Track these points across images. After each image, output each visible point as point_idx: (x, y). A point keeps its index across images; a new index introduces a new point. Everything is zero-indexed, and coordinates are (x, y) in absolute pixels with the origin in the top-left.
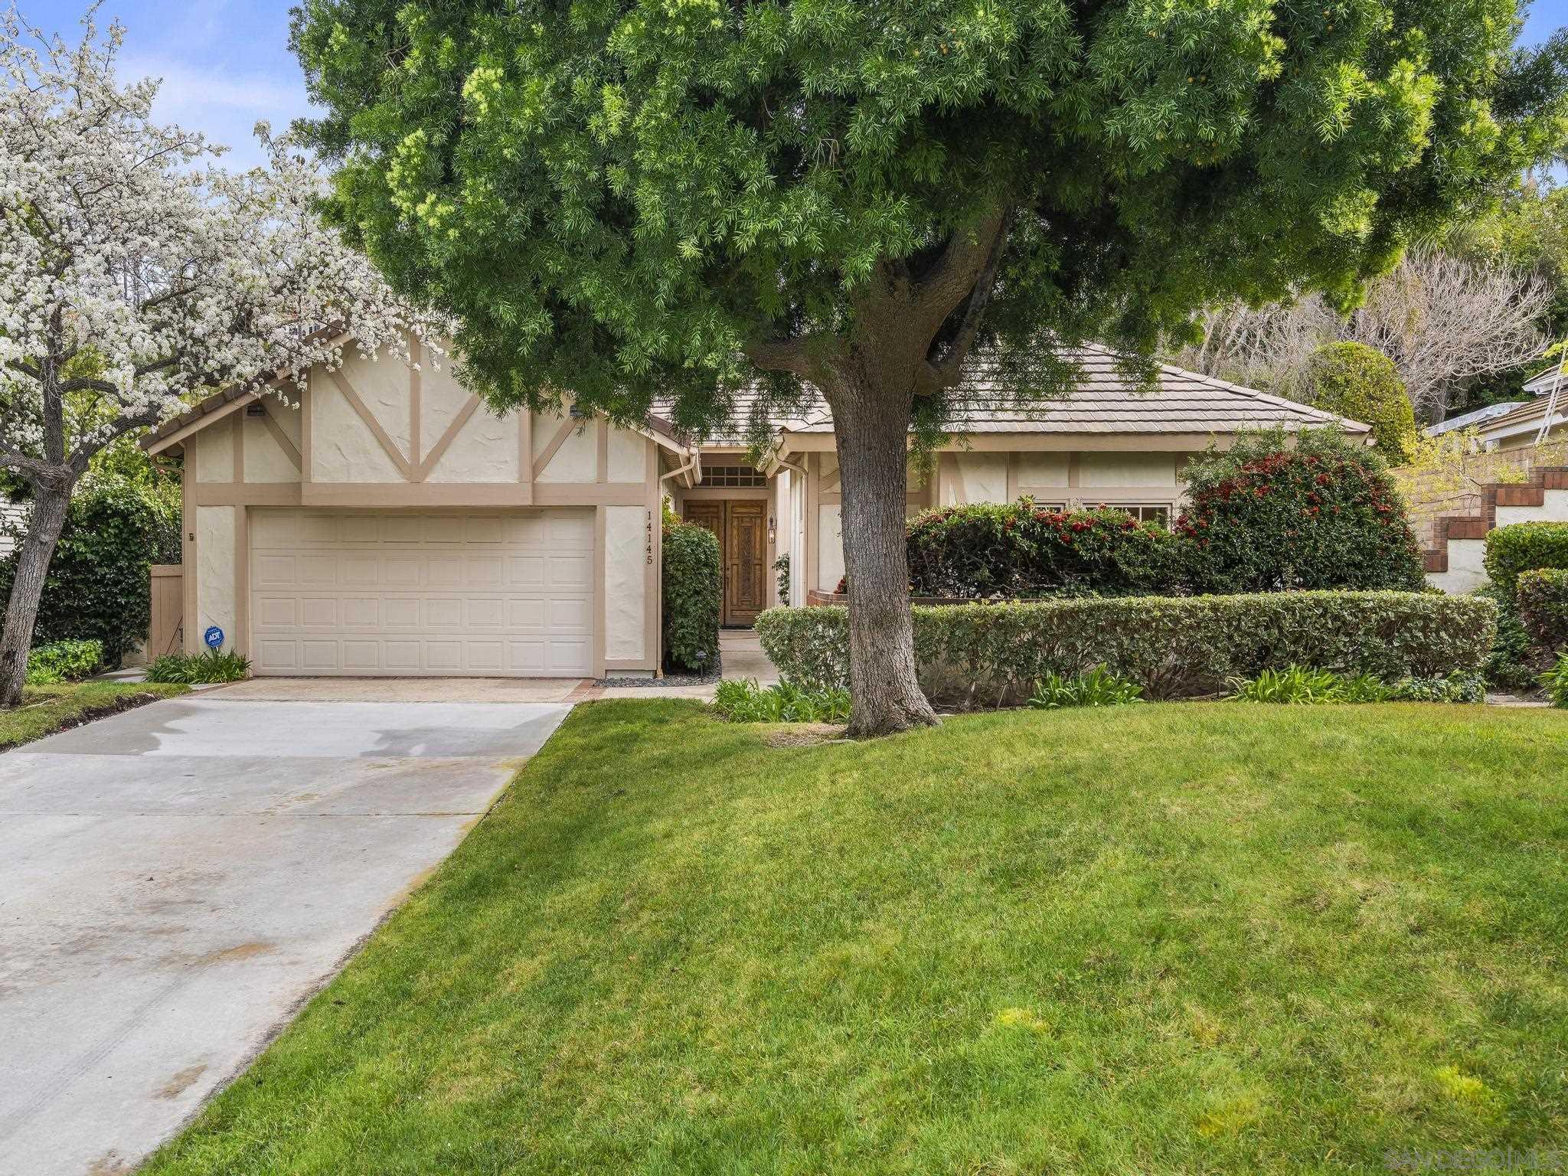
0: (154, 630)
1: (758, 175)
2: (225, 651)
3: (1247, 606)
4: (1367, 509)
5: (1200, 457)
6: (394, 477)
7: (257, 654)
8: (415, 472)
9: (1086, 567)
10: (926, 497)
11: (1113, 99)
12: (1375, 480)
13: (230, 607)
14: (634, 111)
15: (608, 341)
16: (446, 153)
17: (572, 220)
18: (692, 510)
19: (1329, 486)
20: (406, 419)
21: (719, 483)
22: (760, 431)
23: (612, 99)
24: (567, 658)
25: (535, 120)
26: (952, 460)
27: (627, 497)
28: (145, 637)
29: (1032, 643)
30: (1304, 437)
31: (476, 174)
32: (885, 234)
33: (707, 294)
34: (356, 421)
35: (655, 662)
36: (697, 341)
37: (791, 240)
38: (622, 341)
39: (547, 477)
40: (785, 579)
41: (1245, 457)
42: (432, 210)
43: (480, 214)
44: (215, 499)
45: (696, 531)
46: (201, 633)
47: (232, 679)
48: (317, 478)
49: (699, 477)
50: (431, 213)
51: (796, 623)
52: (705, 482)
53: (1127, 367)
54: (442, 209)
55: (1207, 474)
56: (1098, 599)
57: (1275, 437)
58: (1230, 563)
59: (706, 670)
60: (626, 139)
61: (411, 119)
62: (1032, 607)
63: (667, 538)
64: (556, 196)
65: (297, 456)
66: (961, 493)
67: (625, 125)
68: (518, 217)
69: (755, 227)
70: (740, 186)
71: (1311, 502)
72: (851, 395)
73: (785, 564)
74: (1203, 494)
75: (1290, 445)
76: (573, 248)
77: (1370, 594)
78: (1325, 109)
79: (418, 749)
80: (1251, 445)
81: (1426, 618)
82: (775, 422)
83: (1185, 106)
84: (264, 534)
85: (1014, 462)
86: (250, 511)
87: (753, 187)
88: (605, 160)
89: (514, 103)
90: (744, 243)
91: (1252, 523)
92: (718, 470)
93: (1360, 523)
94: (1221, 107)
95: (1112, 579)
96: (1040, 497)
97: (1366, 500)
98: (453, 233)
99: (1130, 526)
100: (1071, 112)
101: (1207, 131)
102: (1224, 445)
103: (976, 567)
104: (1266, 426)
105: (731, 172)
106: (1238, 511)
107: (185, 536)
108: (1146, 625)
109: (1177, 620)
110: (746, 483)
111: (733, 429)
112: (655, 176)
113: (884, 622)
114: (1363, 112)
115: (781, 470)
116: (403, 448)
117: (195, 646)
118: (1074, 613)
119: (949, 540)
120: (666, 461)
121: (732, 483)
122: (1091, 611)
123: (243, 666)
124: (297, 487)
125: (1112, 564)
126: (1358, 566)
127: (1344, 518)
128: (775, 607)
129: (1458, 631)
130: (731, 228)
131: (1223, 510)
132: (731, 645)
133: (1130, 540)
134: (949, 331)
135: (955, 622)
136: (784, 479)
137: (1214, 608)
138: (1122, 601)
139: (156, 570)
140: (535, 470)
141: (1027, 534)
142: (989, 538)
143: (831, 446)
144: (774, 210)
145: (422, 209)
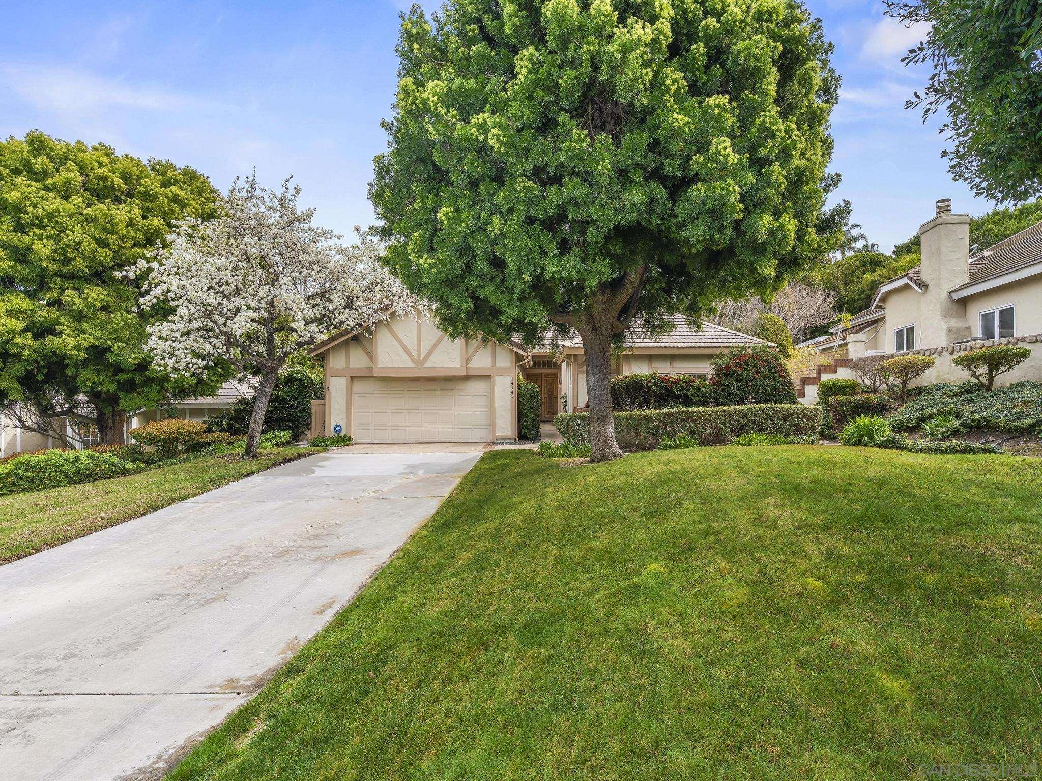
0: (313, 426)
1: (553, 250)
2: (342, 434)
3: (736, 410)
4: (777, 374)
5: (717, 356)
6: (412, 365)
7: (355, 436)
8: (420, 362)
9: (677, 397)
10: (618, 371)
11: (682, 225)
12: (779, 364)
13: (345, 416)
14: (504, 225)
15: (495, 312)
16: (431, 239)
17: (481, 266)
18: (529, 377)
19: (763, 366)
20: (416, 342)
21: (539, 366)
22: (555, 346)
23: (496, 220)
24: (481, 435)
25: (467, 226)
26: (627, 357)
27: (503, 372)
28: (309, 429)
29: (659, 426)
30: (754, 348)
31: (443, 248)
32: (600, 273)
33: (533, 294)
34: (395, 342)
35: (515, 435)
36: (530, 312)
37: (565, 275)
38: (501, 312)
39: (473, 364)
40: (565, 402)
41: (734, 356)
42: (425, 261)
43: (443, 262)
44: (338, 373)
45: (531, 385)
46: (332, 427)
47: (345, 445)
48: (380, 365)
49: (531, 364)
50: (425, 262)
51: (569, 420)
52: (534, 366)
53: (690, 323)
54: (429, 261)
55: (720, 362)
56: (682, 409)
57: (744, 348)
58: (729, 395)
59: (535, 438)
60: (502, 235)
61: (417, 226)
62: (658, 412)
63: (519, 387)
64: (475, 257)
65: (372, 358)
66: (630, 370)
67: (501, 230)
68: (460, 264)
69: (551, 269)
70: (546, 254)
71: (757, 372)
72: (590, 333)
73: (565, 397)
74: (719, 369)
75: (749, 351)
76: (482, 276)
77: (778, 405)
78: (758, 230)
79: (421, 472)
80: (735, 351)
81: (798, 414)
82: (561, 343)
83: (709, 228)
84: (358, 387)
85: (650, 358)
86: (352, 378)
87: (550, 254)
88: (494, 243)
89: (458, 221)
90: (547, 275)
91: (737, 380)
92: (540, 361)
93: (774, 380)
94: (722, 229)
95: (686, 401)
96: (660, 371)
97: (777, 371)
98: (434, 270)
99: (693, 381)
100: (668, 230)
101: (717, 237)
102: (726, 352)
103: (637, 397)
104: (741, 344)
105: (542, 248)
106: (731, 376)
107: (326, 389)
108: (700, 418)
109: (711, 416)
110: (550, 366)
111: (544, 346)
112: (512, 250)
113: (603, 418)
114: (772, 232)
115: (563, 361)
116: (415, 354)
117: (330, 432)
118: (673, 414)
119: (627, 387)
120: (518, 358)
121: (544, 366)
122: (680, 413)
123: (350, 440)
124: (372, 369)
125: (687, 395)
126: (774, 395)
127: (769, 378)
128: (562, 414)
129: (809, 419)
130: (542, 269)
131: (726, 375)
132: (545, 428)
133: (693, 386)
134: (625, 309)
135: (630, 418)
136: (564, 365)
137: (724, 411)
138: (691, 410)
139: (313, 402)
140: (467, 361)
141: (656, 385)
142: (641, 387)
143: (582, 352)
144: (559, 263)
145: (421, 261)
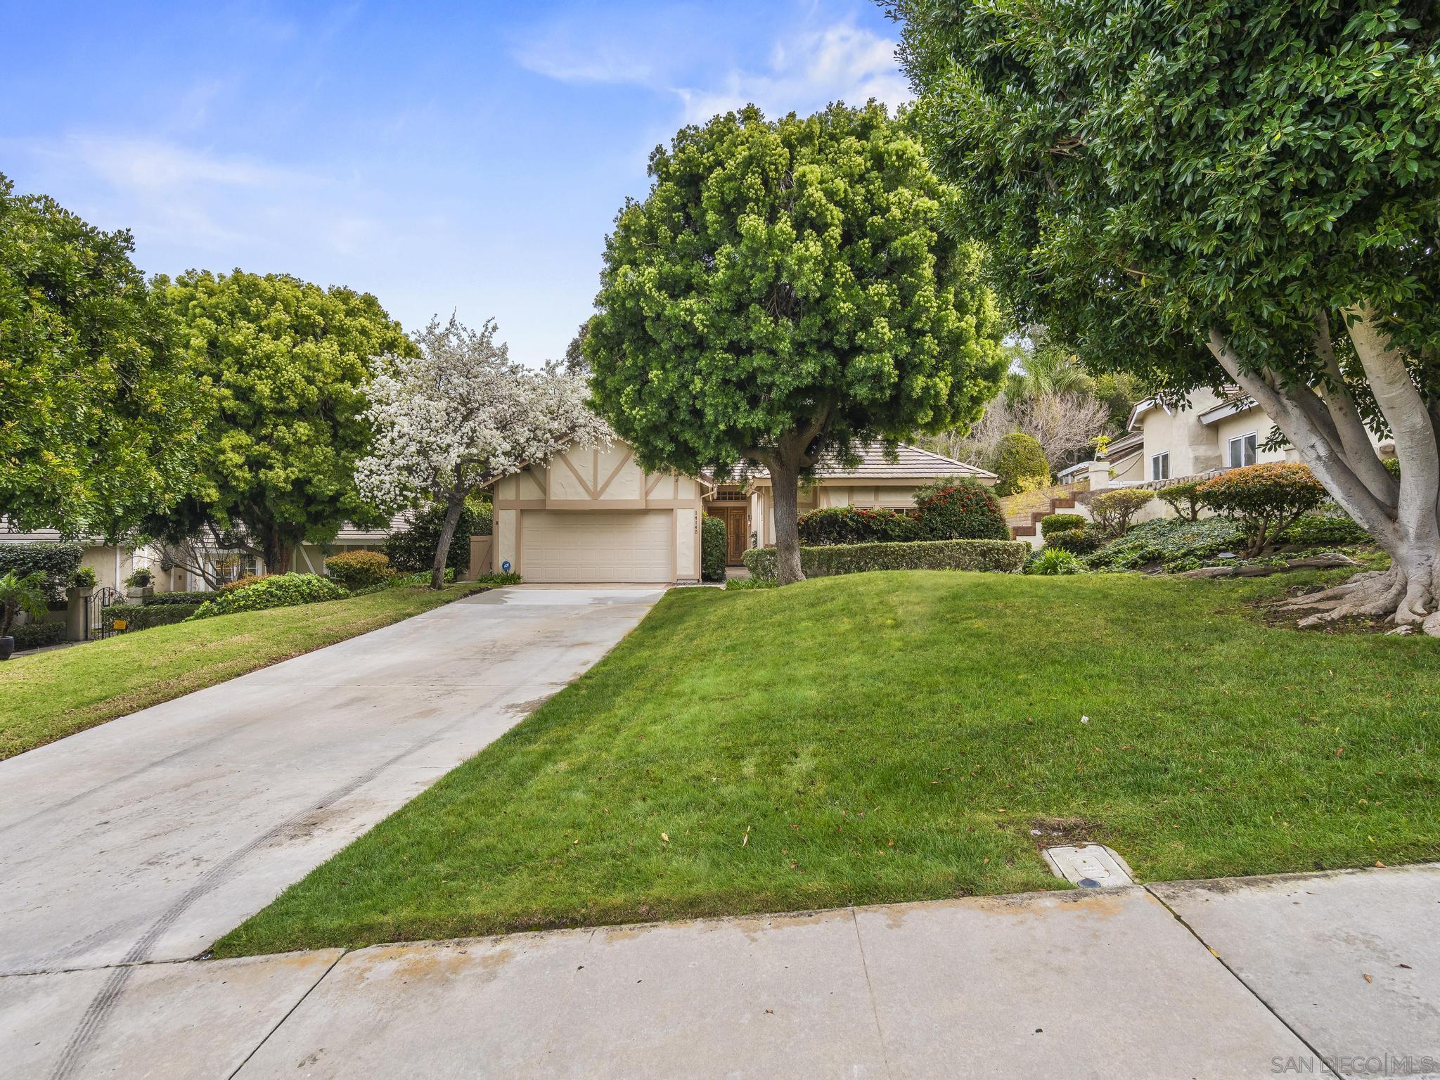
0: (472, 564)
2: (511, 572)
3: (931, 545)
4: (985, 509)
5: (920, 488)
6: (586, 498)
7: (525, 574)
8: (596, 495)
9: (875, 532)
10: (815, 504)
12: (989, 498)
13: (514, 552)
14: (705, 385)
17: (683, 415)
18: (713, 511)
19: (970, 500)
20: (591, 472)
21: (724, 499)
22: (744, 479)
23: (697, 380)
24: (662, 575)
25: (674, 386)
26: (826, 490)
27: (688, 505)
28: (468, 567)
29: (851, 561)
30: (962, 480)
34: (570, 473)
35: (698, 576)
39: (651, 497)
40: (755, 541)
41: (938, 489)
42: (637, 412)
43: (653, 414)
44: (507, 506)
45: (716, 520)
46: (501, 564)
47: (515, 583)
48: (553, 498)
49: (716, 496)
50: (637, 413)
51: (759, 555)
52: (719, 499)
53: (887, 454)
54: (641, 413)
55: (923, 495)
56: (877, 543)
57: (950, 480)
58: (932, 530)
59: (720, 579)
60: (703, 393)
62: (850, 546)
63: (703, 523)
64: (678, 408)
65: (544, 489)
66: (829, 502)
67: (701, 389)
68: (663, 413)
71: (963, 506)
72: (777, 468)
73: (755, 535)
74: (921, 502)
75: (956, 483)
76: (683, 423)
77: (976, 541)
80: (941, 483)
81: (998, 549)
82: (749, 474)
84: (528, 521)
85: (851, 490)
86: (523, 512)
88: (695, 398)
89: (666, 380)
91: (940, 515)
92: (725, 494)
93: (983, 514)
95: (885, 536)
96: (857, 505)
97: (985, 505)
98: (644, 420)
99: (893, 516)
102: (929, 483)
103: (831, 532)
104: (948, 475)
106: (934, 510)
107: (494, 523)
108: (893, 553)
109: (905, 551)
110: (737, 499)
111: (733, 479)
113: (790, 552)
115: (753, 493)
116: (590, 485)
117: (498, 570)
118: (866, 548)
119: (821, 522)
120: (704, 490)
121: (731, 499)
122: (872, 547)
123: (519, 578)
124: (544, 502)
125: (885, 530)
126: (982, 531)
127: (976, 512)
129: (1010, 554)
131: (929, 509)
133: (892, 521)
134: (816, 443)
135: (821, 553)
136: (755, 497)
137: (919, 546)
138: (884, 544)
139: (473, 538)
140: (647, 493)
141: (851, 519)
142: (836, 521)
143: (769, 484)
145: (634, 412)
